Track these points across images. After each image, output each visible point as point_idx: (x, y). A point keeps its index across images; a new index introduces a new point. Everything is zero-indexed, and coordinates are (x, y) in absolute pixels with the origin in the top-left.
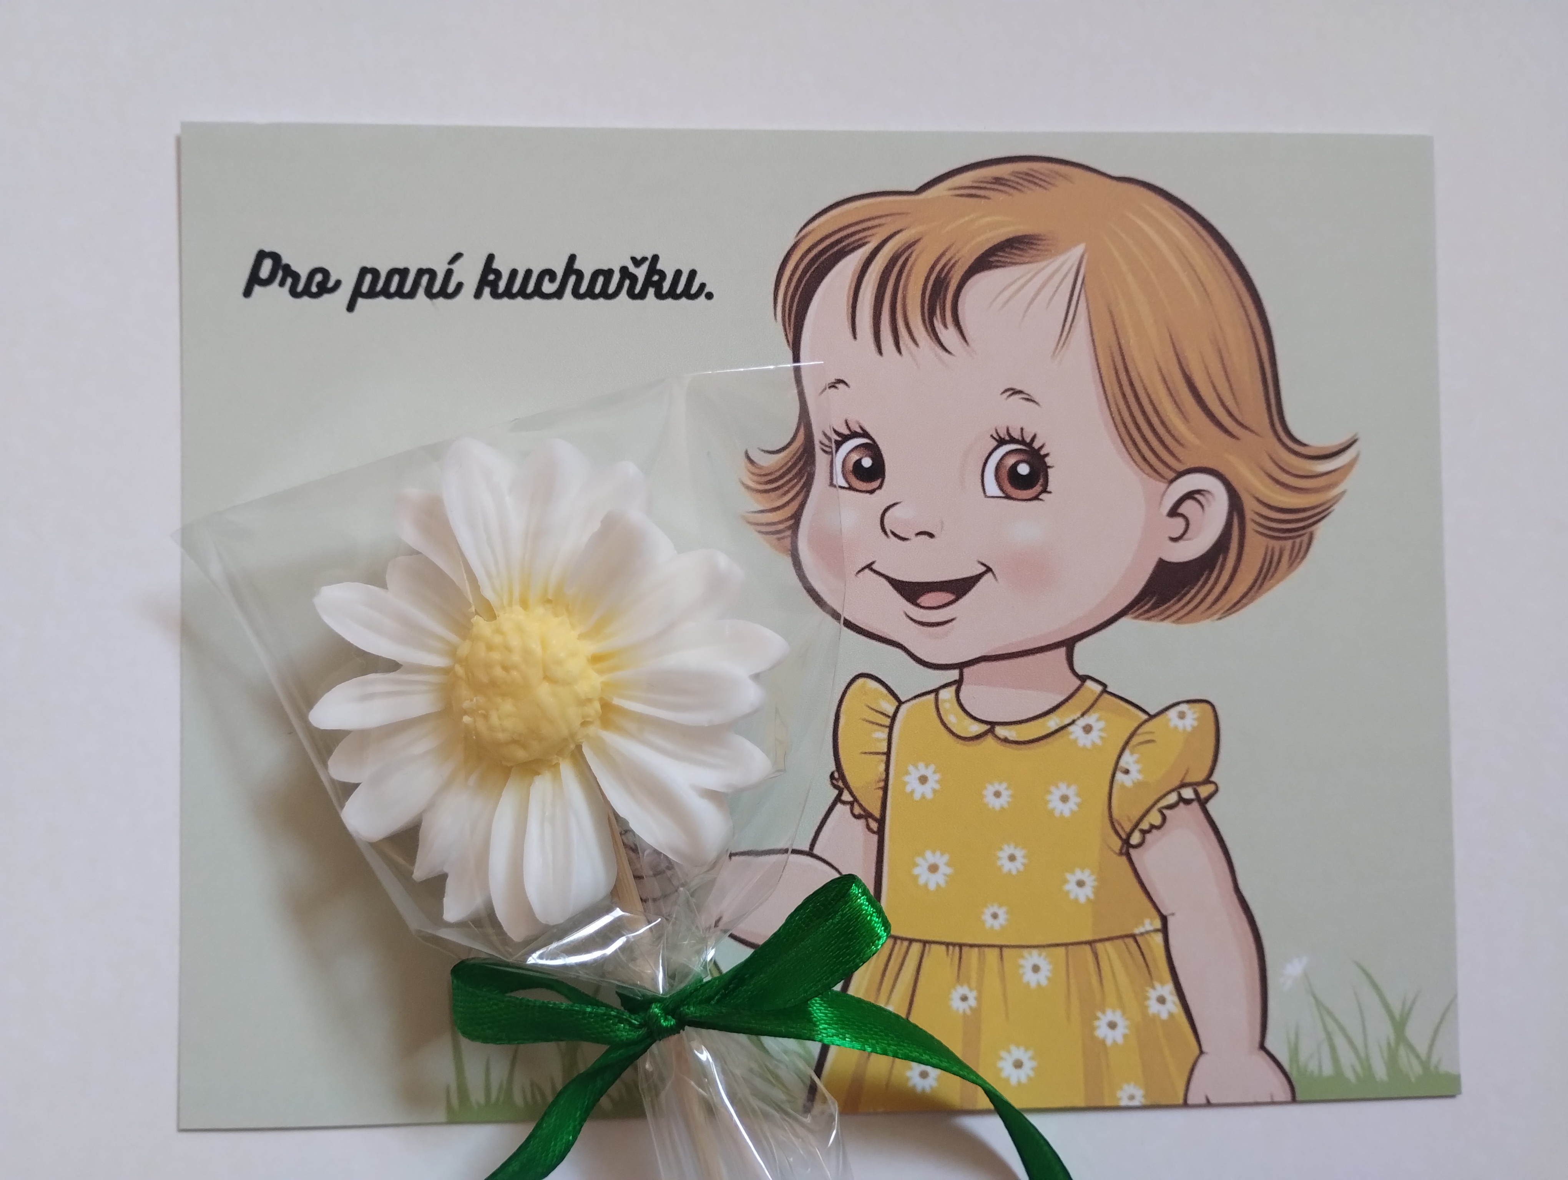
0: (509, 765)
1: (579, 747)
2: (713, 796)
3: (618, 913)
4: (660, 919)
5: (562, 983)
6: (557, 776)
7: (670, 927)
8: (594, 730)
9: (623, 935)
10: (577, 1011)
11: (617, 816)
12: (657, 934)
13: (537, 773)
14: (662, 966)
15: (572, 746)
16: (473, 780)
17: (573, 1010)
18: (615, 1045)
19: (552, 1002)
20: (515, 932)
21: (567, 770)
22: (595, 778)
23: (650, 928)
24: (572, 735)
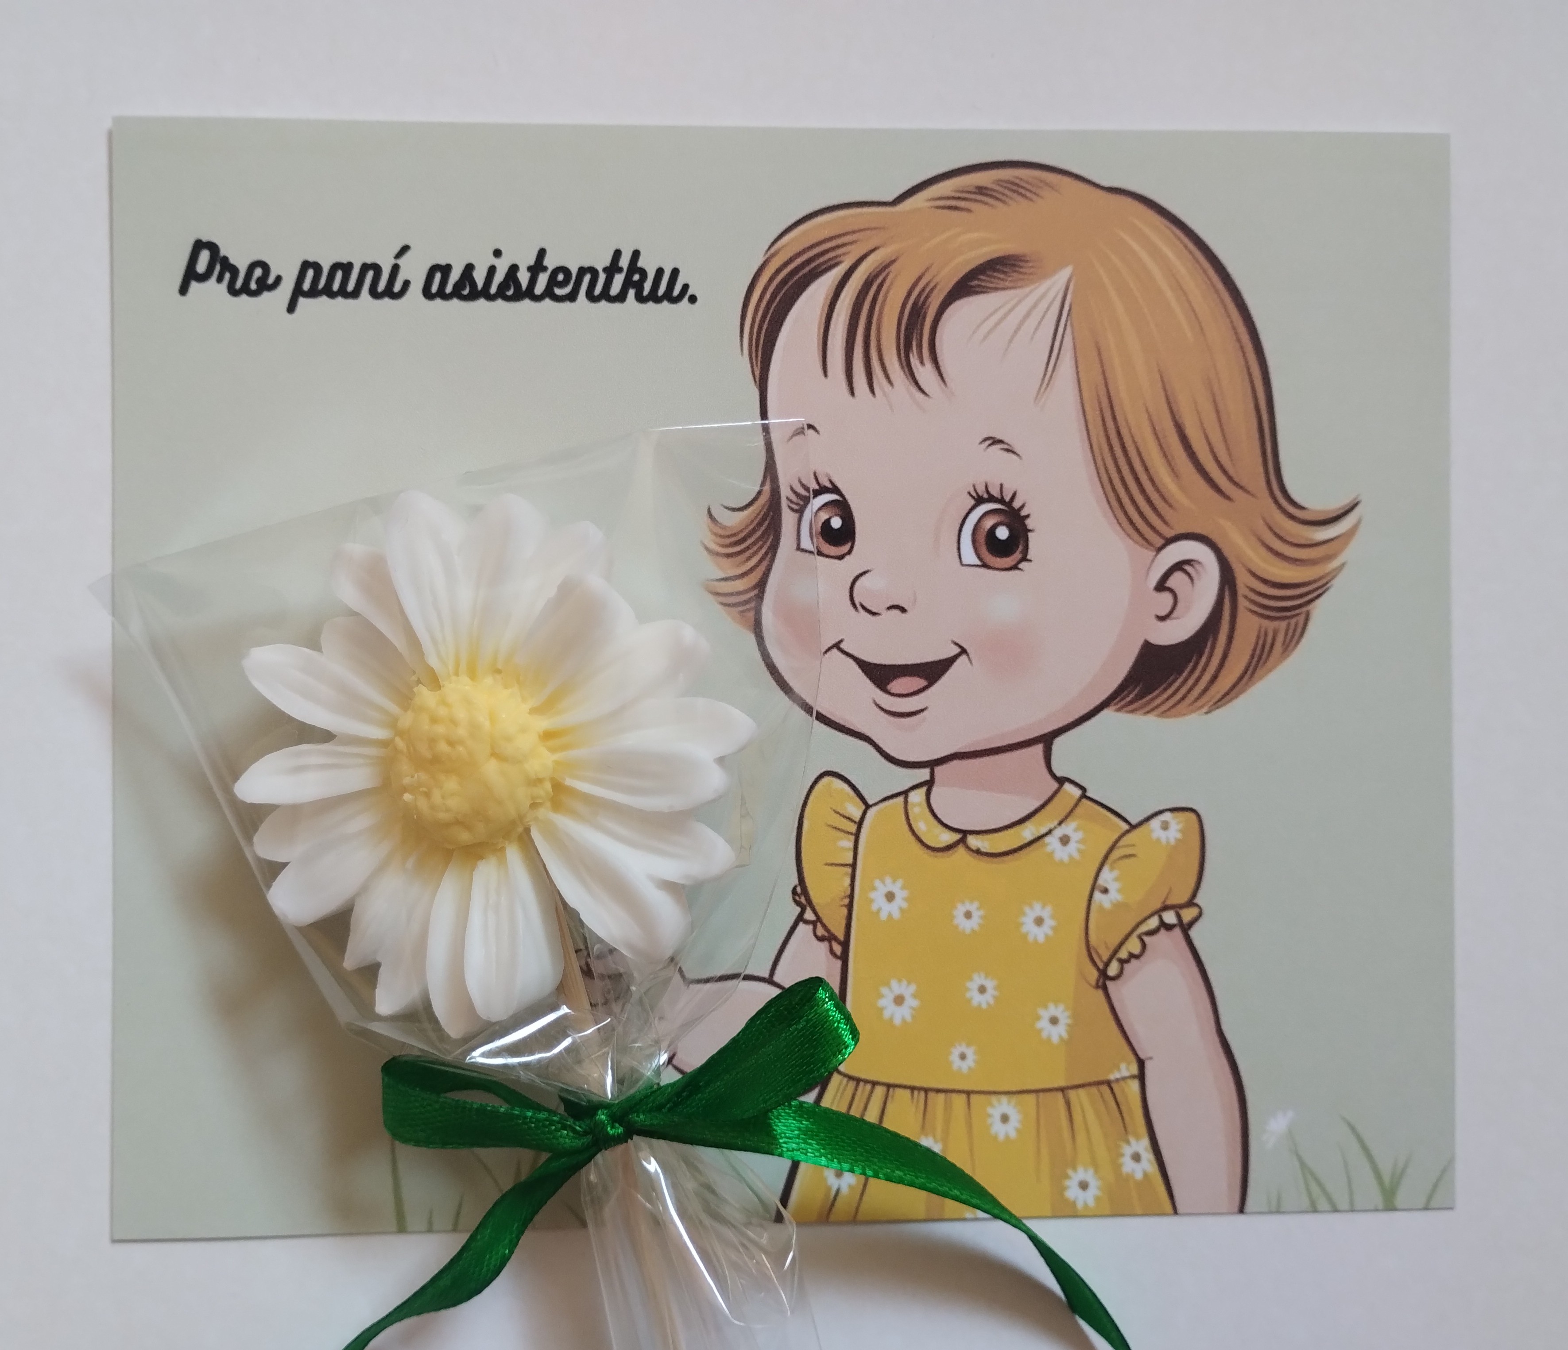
0: (451, 847)
1: (527, 830)
2: (670, 887)
3: (564, 1010)
4: (609, 1019)
5: (502, 1085)
6: (502, 861)
7: (620, 1029)
8: (545, 813)
9: (569, 1036)
10: (518, 1115)
11: (565, 904)
12: (606, 1036)
13: (481, 858)
14: (611, 1069)
15: (520, 829)
16: (410, 863)
17: (513, 1114)
18: (558, 1153)
19: (491, 1105)
20: (453, 1028)
21: (513, 855)
22: (544, 865)
23: (599, 1029)
24: (521, 817)
